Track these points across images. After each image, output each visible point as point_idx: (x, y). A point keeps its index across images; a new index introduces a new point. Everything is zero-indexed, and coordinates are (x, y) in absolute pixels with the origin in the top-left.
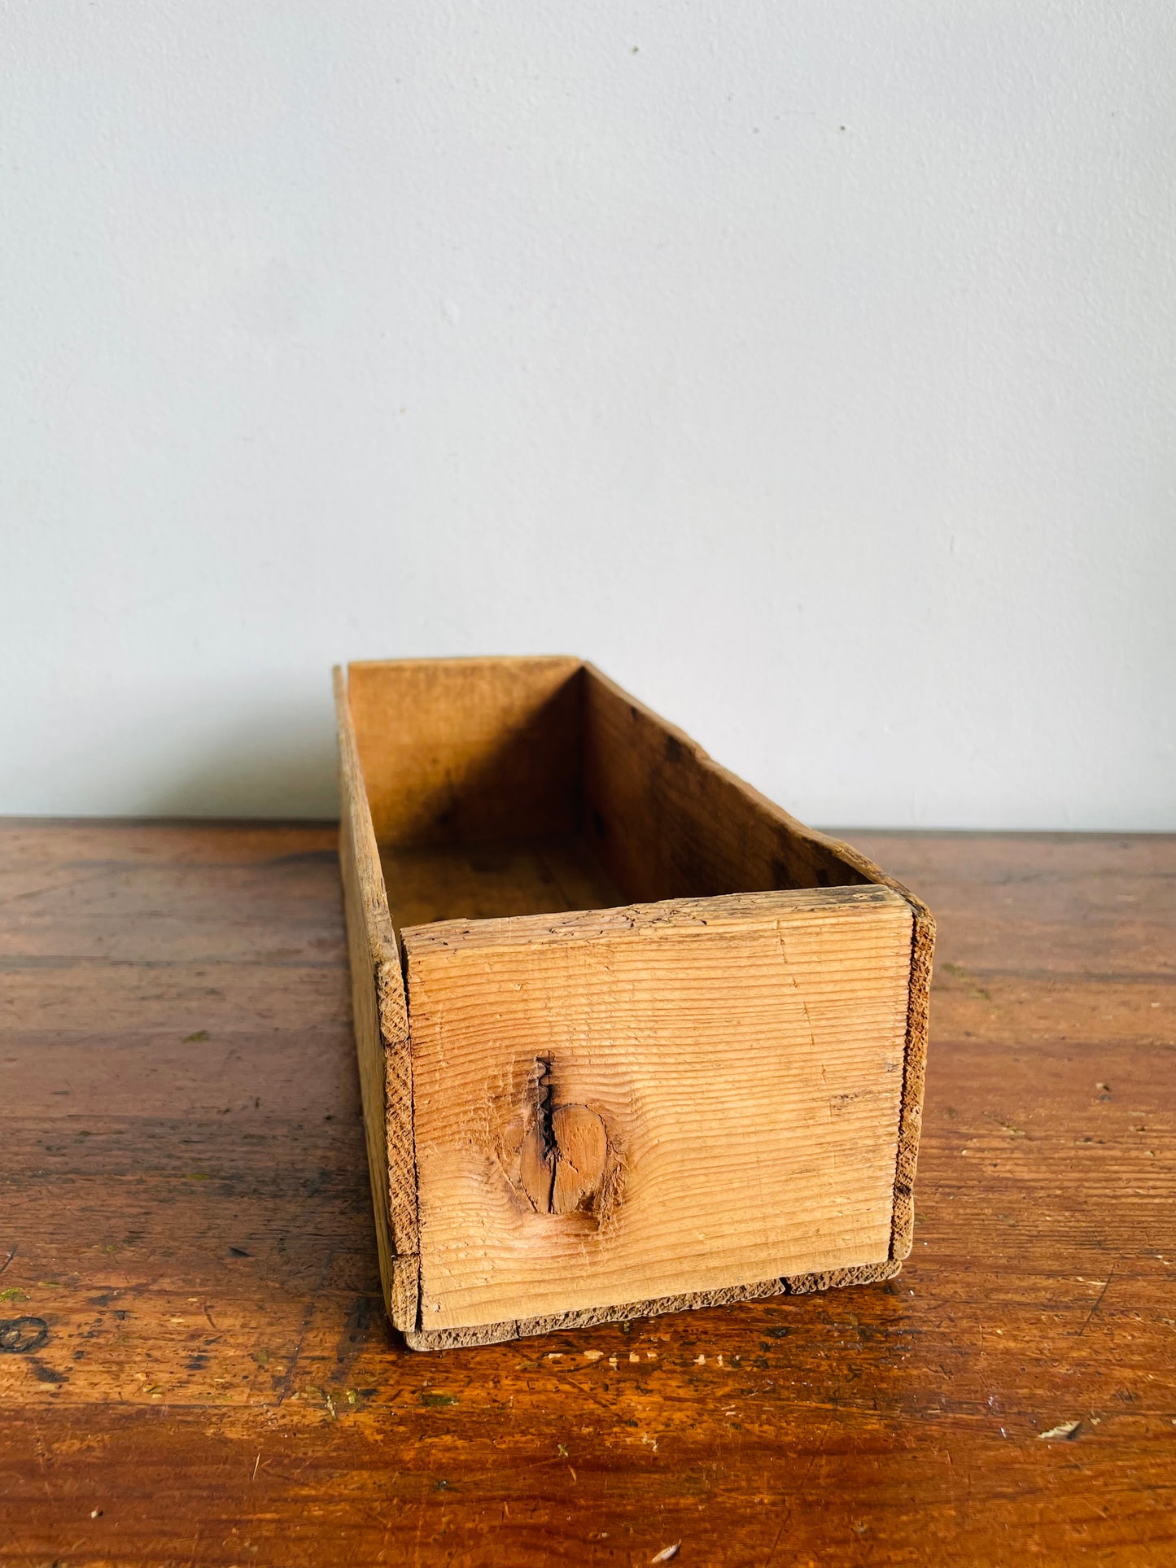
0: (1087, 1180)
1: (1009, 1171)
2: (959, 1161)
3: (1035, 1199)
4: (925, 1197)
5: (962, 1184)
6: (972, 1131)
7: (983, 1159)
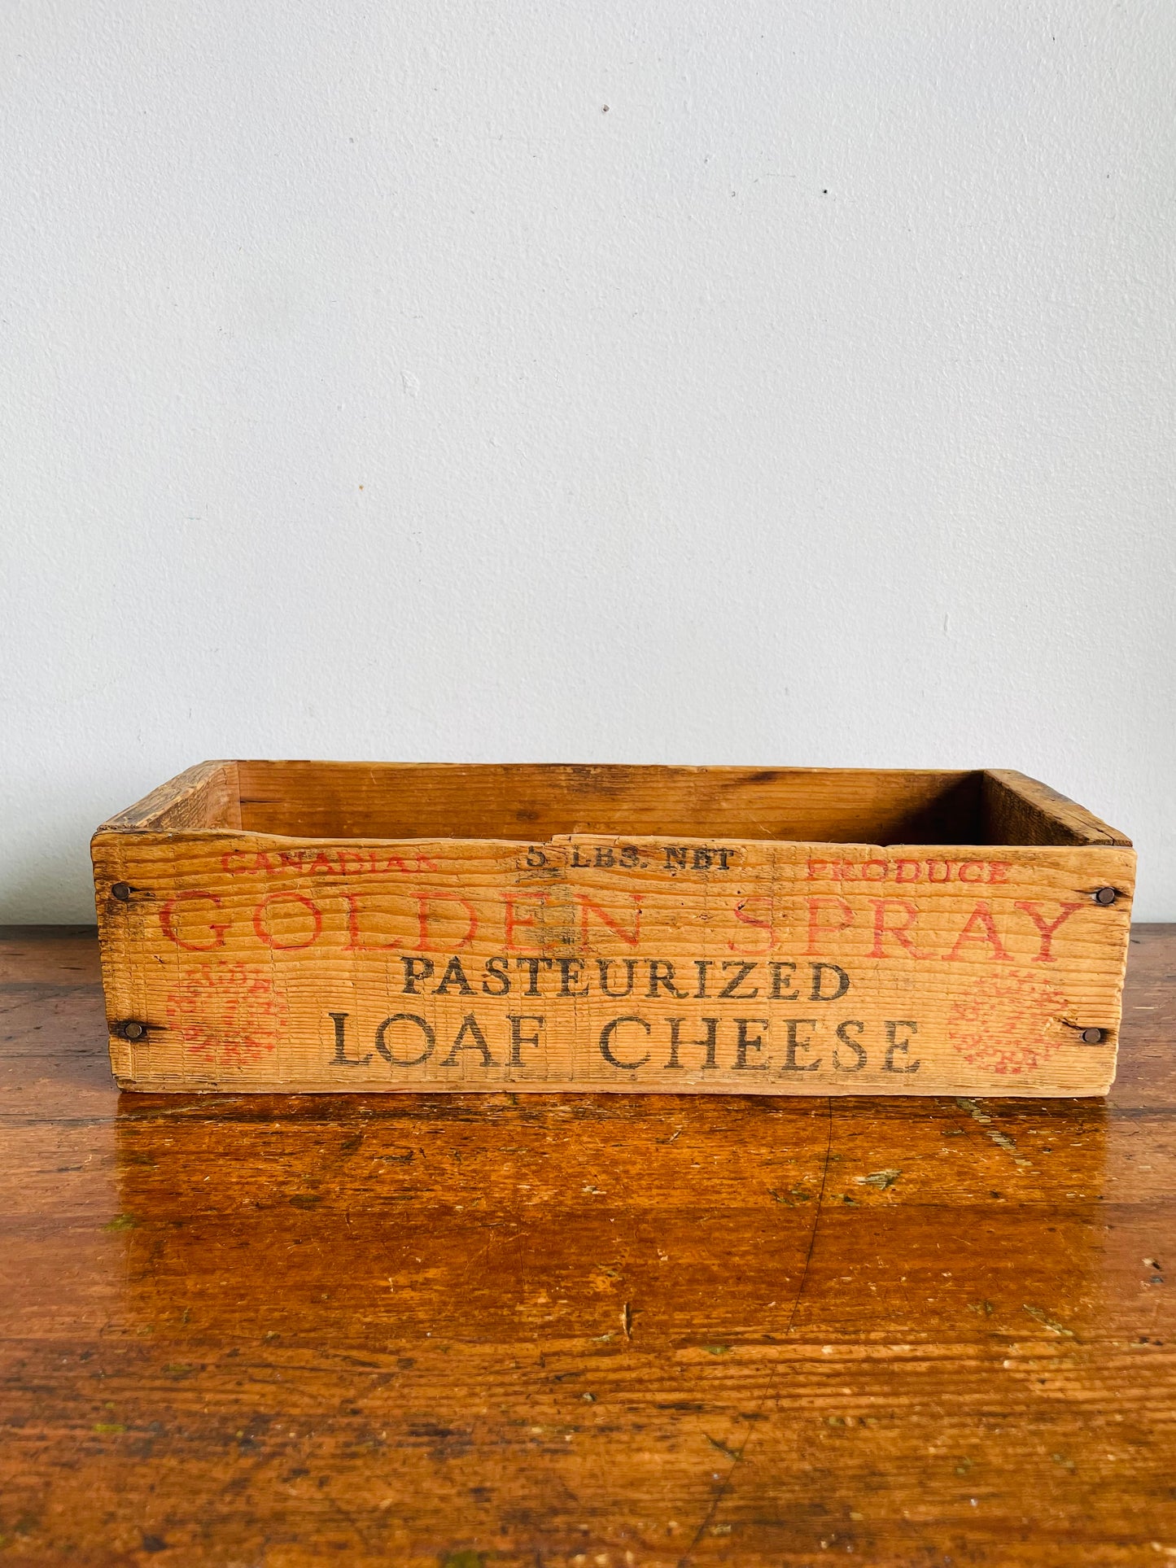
0: (1148, 1399)
1: (1061, 1390)
2: (1001, 1376)
3: (1093, 1430)
4: (967, 1431)
5: (1007, 1410)
6: (1012, 1332)
7: (1028, 1372)
